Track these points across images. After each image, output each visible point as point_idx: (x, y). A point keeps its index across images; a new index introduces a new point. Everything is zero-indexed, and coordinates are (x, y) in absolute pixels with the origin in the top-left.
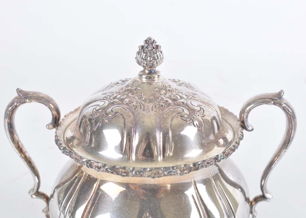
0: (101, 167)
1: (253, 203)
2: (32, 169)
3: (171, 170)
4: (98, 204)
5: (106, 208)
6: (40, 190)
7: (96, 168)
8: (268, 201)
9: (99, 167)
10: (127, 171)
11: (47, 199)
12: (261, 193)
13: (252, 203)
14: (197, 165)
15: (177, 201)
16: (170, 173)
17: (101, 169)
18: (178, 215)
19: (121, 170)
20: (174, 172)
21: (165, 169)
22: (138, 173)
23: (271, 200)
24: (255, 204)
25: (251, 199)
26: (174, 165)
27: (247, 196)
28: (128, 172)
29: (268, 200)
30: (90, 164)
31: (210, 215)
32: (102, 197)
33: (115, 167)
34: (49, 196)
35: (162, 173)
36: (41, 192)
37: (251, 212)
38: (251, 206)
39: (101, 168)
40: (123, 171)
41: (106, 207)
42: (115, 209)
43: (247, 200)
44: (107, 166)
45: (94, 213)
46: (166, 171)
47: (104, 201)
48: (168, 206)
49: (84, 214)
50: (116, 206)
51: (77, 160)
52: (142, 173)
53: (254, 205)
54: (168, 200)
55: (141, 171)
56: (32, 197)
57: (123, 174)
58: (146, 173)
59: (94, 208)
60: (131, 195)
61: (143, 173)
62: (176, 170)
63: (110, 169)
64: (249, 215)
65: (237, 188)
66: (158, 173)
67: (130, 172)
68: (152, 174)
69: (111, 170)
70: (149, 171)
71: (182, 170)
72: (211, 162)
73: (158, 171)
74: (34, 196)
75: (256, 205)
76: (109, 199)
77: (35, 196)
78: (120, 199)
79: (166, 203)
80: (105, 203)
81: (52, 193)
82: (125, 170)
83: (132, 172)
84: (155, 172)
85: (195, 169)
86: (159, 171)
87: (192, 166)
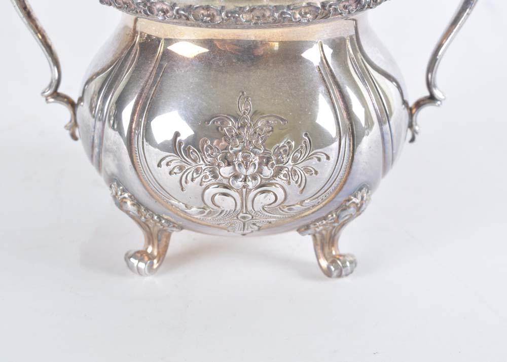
0: (169, 9)
1: (414, 111)
2: (48, 49)
3: (285, 10)
4: (161, 82)
5: (176, 87)
6: (60, 90)
7: (160, 12)
8: (439, 105)
9: (165, 11)
10: (211, 14)
11: (73, 106)
12: (427, 94)
13: (413, 109)
14: (328, 6)
15: (293, 74)
16: (283, 16)
17: (168, 14)
18: (295, 95)
19: (202, 12)
20: (290, 14)
21: (275, 8)
22: (230, 15)
23: (443, 102)
24: (416, 111)
25: (411, 103)
26: (289, 4)
27: (405, 99)
28: (213, 15)
29: (439, 103)
30: (149, 7)
31: (347, 100)
32: (169, 70)
33: (192, 7)
34: (76, 101)
35: (269, 17)
36: (62, 94)
37: (411, 126)
38: (411, 115)
39: (167, 11)
40: (206, 13)
41: (176, 85)
42: (191, 87)
43: (405, 103)
44: (179, 5)
45: (155, 96)
46: (277, 11)
47: (171, 77)
48: (279, 81)
49: (139, 101)
50: (192, 83)
51: (127, 6)
52: (237, 15)
53: (415, 113)
54: (279, 71)
55: (235, 11)
56: (47, 100)
57: (205, 18)
58: (244, 16)
59: (155, 89)
60: (218, 64)
61: (239, 15)
62: (294, 11)
63: (183, 10)
64: (407, 131)
65: (392, 81)
66: (264, 16)
67: (218, 15)
68: (253, 18)
69: (184, 12)
70: (248, 11)
71: (303, 13)
72: (350, 5)
73: (263, 11)
74: (51, 100)
75: (417, 114)
76: (180, 72)
77: (53, 98)
78: (199, 71)
79: (275, 76)
80: (174, 80)
81: (81, 95)
82: (208, 13)
83: (221, 14)
84: (258, 13)
85: (324, 15)
86: (265, 13)
87: (319, 6)
